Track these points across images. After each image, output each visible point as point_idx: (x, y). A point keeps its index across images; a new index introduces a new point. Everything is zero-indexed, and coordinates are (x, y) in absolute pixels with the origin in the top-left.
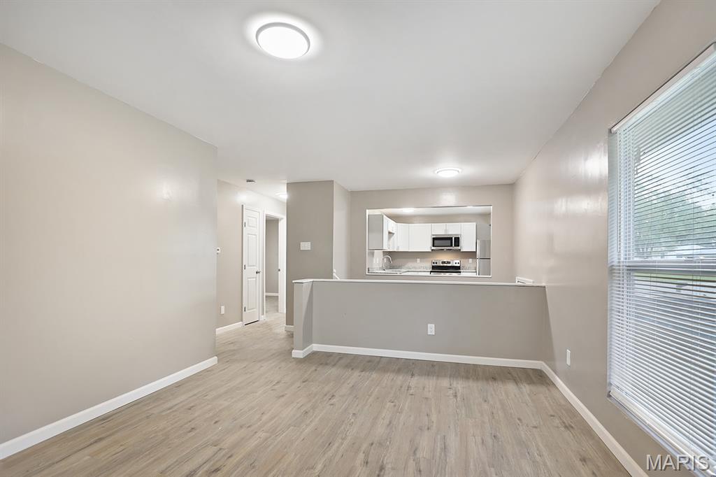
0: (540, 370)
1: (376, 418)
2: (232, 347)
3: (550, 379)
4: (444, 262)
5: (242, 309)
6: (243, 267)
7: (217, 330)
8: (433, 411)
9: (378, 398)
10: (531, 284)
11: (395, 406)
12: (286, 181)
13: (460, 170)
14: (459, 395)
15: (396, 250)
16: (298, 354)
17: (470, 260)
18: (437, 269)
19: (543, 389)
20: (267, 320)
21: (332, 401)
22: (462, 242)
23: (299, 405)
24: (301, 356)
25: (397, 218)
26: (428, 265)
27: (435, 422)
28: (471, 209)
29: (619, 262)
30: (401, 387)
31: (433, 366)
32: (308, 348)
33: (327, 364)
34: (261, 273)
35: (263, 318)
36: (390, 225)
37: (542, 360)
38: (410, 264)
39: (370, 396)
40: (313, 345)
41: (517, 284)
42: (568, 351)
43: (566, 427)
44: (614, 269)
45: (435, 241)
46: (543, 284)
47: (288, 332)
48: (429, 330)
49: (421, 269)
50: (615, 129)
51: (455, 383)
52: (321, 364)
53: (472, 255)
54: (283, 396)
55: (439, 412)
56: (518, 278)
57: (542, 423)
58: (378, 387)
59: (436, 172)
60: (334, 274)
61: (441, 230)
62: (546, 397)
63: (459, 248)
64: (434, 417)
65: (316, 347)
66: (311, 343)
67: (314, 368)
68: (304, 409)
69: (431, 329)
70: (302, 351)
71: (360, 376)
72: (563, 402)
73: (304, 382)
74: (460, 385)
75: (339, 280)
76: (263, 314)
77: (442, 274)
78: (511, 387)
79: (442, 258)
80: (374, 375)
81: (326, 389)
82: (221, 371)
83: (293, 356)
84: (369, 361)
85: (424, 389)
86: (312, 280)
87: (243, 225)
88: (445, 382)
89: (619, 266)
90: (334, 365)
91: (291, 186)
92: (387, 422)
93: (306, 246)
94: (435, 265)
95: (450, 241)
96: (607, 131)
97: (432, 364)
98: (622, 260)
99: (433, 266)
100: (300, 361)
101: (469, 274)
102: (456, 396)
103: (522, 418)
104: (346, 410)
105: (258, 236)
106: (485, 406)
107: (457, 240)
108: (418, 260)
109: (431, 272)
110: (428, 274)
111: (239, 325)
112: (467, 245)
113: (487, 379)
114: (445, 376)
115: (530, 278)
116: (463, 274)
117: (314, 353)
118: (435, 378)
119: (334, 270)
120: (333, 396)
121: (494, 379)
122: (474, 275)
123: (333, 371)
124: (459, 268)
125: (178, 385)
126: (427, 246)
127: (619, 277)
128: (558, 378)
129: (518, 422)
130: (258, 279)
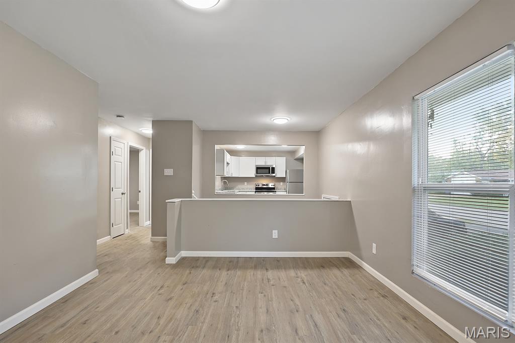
0: (348, 258)
1: (255, 308)
2: (107, 259)
3: (357, 264)
4: (264, 185)
5: (110, 225)
6: (111, 189)
7: (98, 241)
8: (294, 296)
9: (249, 291)
10: (338, 200)
11: (265, 296)
12: (151, 119)
13: (289, 119)
14: (305, 281)
15: (230, 176)
16: (171, 260)
17: (282, 183)
18: (259, 189)
19: (356, 271)
20: (132, 233)
21: (215, 298)
22: (276, 171)
23: (188, 305)
24: (174, 262)
25: (232, 153)
26: (252, 187)
27: (299, 305)
28: (285, 147)
29: (418, 185)
30: (263, 280)
31: (278, 261)
32: (178, 255)
33: (197, 267)
34: (125, 195)
35: (127, 231)
36: (228, 157)
37: (350, 251)
38: (240, 186)
39: (243, 290)
40: (182, 252)
41: (323, 199)
42: (374, 245)
43: (383, 296)
44: (415, 189)
45: (258, 170)
46: (349, 200)
47: (153, 242)
48: (274, 235)
49: (248, 190)
50: (417, 97)
51: (299, 272)
52: (193, 267)
53: (283, 179)
54: (170, 299)
55: (298, 296)
56: (323, 196)
57: (368, 296)
58: (246, 283)
59: (272, 120)
60: (193, 195)
61: (262, 162)
62: (361, 277)
63: (274, 175)
64: (297, 302)
65: (184, 254)
66: (180, 250)
67: (188, 271)
68: (194, 308)
69: (275, 234)
70: (174, 258)
71: (228, 274)
72: (373, 279)
73: (184, 284)
74: (303, 274)
75: (197, 199)
76: (127, 228)
77: (262, 193)
78: (336, 272)
79: (263, 182)
80: (239, 273)
81: (206, 288)
82: (105, 281)
83: (166, 263)
84: (230, 262)
85: (280, 280)
86: (181, 200)
87: (111, 154)
88: (292, 273)
89: (418, 187)
90: (204, 267)
91: (155, 123)
92: (264, 309)
93: (169, 172)
94: (258, 186)
95: (268, 170)
96: (412, 98)
97: (277, 260)
98: (420, 183)
99: (256, 188)
100: (174, 266)
101: (281, 193)
102: (304, 283)
103: (354, 294)
104: (229, 304)
105: (123, 163)
106: (327, 288)
107: (273, 169)
108: (246, 183)
109: (255, 192)
110: (254, 193)
111: (107, 239)
112: (280, 173)
113: (318, 268)
114: (290, 268)
115: (336, 196)
116: (277, 193)
117: (184, 259)
118: (283, 270)
119: (193, 192)
120: (213, 294)
121: (323, 267)
122: (285, 193)
123: (205, 272)
124: (274, 188)
125: (65, 300)
126: (252, 174)
127: (418, 194)
128: (365, 263)
129: (353, 296)
130: (123, 198)
